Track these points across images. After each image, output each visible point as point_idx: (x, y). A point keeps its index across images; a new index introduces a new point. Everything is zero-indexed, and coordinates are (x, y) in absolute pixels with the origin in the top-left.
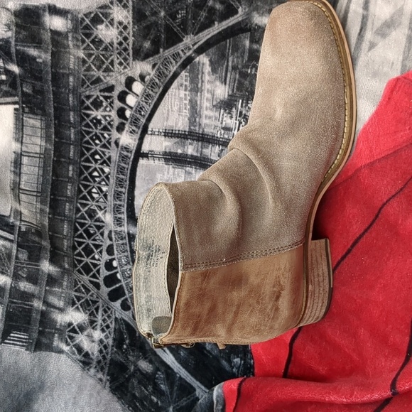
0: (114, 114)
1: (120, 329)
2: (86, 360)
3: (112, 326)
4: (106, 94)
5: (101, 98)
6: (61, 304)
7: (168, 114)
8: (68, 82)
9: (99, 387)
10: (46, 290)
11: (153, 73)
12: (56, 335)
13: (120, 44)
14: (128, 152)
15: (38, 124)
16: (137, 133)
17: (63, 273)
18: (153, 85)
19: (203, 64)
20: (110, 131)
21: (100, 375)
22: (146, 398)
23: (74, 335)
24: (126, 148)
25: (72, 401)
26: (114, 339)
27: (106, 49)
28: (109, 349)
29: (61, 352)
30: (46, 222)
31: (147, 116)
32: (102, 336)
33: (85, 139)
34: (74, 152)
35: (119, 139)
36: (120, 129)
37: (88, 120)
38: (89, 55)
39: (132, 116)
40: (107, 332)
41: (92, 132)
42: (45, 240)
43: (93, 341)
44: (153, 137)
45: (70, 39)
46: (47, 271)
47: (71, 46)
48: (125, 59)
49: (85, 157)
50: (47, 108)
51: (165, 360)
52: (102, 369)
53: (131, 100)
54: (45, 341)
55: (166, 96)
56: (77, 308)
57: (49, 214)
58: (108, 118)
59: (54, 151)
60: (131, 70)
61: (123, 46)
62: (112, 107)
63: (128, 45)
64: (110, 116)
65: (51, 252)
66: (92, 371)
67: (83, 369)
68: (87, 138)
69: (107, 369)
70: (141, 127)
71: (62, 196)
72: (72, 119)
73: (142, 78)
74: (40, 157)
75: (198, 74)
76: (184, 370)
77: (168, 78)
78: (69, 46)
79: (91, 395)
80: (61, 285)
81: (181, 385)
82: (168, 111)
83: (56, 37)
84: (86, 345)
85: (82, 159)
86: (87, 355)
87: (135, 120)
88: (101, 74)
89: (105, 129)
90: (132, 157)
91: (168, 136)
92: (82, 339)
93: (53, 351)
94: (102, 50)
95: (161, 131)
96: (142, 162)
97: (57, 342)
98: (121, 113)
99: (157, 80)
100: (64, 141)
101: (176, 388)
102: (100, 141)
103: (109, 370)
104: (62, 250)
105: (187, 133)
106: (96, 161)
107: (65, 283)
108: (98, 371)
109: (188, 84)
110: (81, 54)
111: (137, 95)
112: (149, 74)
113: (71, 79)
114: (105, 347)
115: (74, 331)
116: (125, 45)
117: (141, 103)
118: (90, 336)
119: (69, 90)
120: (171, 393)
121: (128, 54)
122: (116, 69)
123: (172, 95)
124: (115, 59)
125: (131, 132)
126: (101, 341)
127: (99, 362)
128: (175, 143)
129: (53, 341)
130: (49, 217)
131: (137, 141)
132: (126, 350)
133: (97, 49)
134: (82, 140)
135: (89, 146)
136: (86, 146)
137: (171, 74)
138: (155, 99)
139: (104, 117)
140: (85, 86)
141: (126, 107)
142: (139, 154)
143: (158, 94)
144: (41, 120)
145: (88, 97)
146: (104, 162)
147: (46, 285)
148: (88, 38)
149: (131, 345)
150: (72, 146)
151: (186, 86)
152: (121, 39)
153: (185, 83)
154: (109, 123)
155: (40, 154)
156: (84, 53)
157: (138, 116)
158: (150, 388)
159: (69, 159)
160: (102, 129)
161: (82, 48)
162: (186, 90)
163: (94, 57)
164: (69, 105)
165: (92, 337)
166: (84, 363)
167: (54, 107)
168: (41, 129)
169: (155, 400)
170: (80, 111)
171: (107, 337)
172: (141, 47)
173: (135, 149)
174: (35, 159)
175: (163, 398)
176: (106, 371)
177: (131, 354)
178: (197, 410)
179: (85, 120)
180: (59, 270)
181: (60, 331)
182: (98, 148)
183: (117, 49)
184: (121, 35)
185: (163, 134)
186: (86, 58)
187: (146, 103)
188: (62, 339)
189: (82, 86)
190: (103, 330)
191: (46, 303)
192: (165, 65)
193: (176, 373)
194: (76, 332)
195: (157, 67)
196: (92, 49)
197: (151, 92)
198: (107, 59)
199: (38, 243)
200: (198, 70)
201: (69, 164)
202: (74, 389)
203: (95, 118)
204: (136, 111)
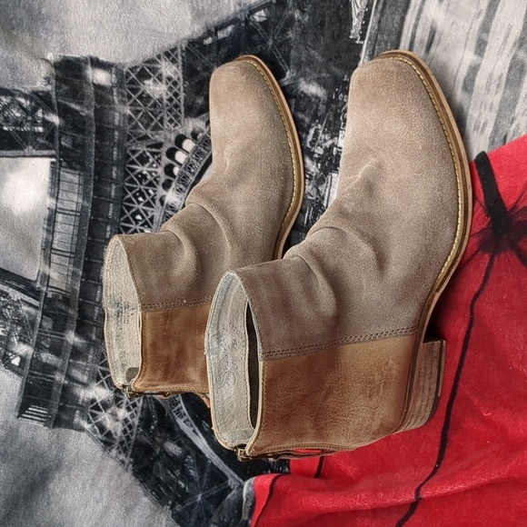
0: (160, 171)
1: (148, 408)
2: (107, 440)
3: (140, 405)
4: (154, 150)
5: (148, 154)
6: (85, 379)
8: (113, 136)
9: (120, 469)
10: (69, 363)
11: (206, 130)
12: (78, 412)
13: (170, 100)
14: (173, 211)
15: (76, 179)
16: (184, 192)
17: (89, 346)
18: (205, 143)
20: (155, 187)
21: (122, 457)
22: (172, 482)
23: (97, 412)
24: (171, 207)
25: (90, 482)
26: (140, 419)
27: (155, 105)
28: (135, 430)
29: (81, 429)
30: (78, 287)
31: (197, 174)
32: (128, 415)
33: (127, 197)
34: (114, 211)
35: (164, 196)
36: (167, 186)
37: (132, 175)
38: (136, 112)
39: (181, 173)
40: (133, 411)
41: (135, 188)
42: (73, 308)
43: (117, 420)
45: (115, 94)
46: (72, 343)
47: (116, 102)
48: (176, 116)
49: (125, 216)
50: (87, 163)
51: (196, 443)
52: (125, 450)
53: (180, 157)
54: (65, 417)
56: (102, 384)
57: (82, 277)
58: (154, 174)
59: (92, 209)
60: (182, 127)
61: (174, 103)
62: (159, 164)
63: (179, 101)
64: (156, 173)
65: (77, 321)
66: (114, 452)
67: (105, 450)
68: (130, 195)
69: (130, 450)
70: (190, 185)
71: (97, 259)
72: (114, 174)
73: (194, 135)
74: (76, 215)
76: (216, 456)
78: (114, 101)
79: (111, 478)
80: (86, 359)
81: (212, 472)
83: (100, 92)
84: (109, 424)
85: (122, 219)
86: (109, 434)
87: (184, 177)
88: (149, 132)
89: (150, 184)
92: (105, 417)
93: (73, 429)
94: (150, 107)
97: (77, 419)
98: (169, 170)
100: (103, 198)
101: (206, 475)
102: (144, 198)
103: (133, 452)
104: (92, 319)
106: (137, 221)
107: (90, 357)
108: (120, 452)
110: (128, 111)
111: (187, 152)
112: (202, 131)
113: (116, 133)
114: (130, 427)
115: (97, 408)
116: (175, 101)
117: (192, 159)
118: (114, 415)
119: (114, 143)
120: (201, 480)
121: (180, 111)
122: (166, 127)
124: (165, 116)
125: (177, 190)
126: (126, 420)
127: (122, 443)
129: (74, 418)
130: (81, 282)
131: (183, 201)
132: (153, 431)
133: (145, 106)
134: (123, 197)
135: (131, 205)
136: (127, 204)
138: (207, 157)
139: (150, 173)
140: (131, 141)
141: (174, 164)
144: (80, 175)
145: (134, 152)
146: (146, 223)
147: (70, 358)
148: (135, 94)
149: (160, 426)
150: (111, 205)
152: (171, 95)
154: (155, 179)
155: (76, 211)
156: (130, 110)
157: (187, 173)
158: (178, 472)
159: (108, 218)
160: (147, 185)
161: (128, 104)
163: (141, 114)
164: (112, 160)
165: (116, 415)
166: (105, 442)
167: (95, 162)
168: (79, 184)
169: (183, 485)
170: (125, 166)
171: (132, 416)
172: (193, 103)
174: (71, 217)
175: (192, 484)
176: (130, 454)
177: (159, 435)
178: (225, 506)
179: (129, 175)
180: (84, 341)
181: (82, 408)
182: (141, 207)
183: (167, 105)
184: (171, 91)
186: (133, 116)
187: (197, 160)
188: (83, 416)
189: (128, 140)
190: (128, 409)
191: (69, 377)
193: (207, 459)
194: (99, 410)
196: (140, 106)
197: (203, 150)
198: (156, 116)
199: (65, 312)
201: (107, 224)
202: (93, 470)
203: (141, 173)
204: (185, 168)
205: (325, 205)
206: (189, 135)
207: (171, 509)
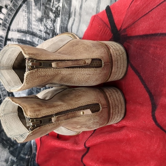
7: (18, 23)
11: (11, 5)
14: (2, 38)
16: (6, 30)
18: (11, 10)
19: (32, 2)
31: (9, 23)
44: (13, 32)
53: (2, 16)
55: (17, 15)
60: (1, 3)
70: (7, 28)
73: (6, 7)
75: (30, 6)
77: (18, 7)
82: (18, 21)
87: (4, 24)
90: (4, 41)
91: (19, 32)
95: (16, 29)
96: (8, 42)
99: (13, 8)
105: (27, 31)
109: (26, 10)
111: (4, 14)
112: (9, 5)
117: (6, 17)
123: (20, 14)
125: (3, 30)
128: (22, 35)
131: (6, 34)
137: (19, 5)
138: (12, 16)
142: (7, 39)
143: (14, 14)
151: (25, 11)
153: (25, 9)
157: (6, 23)
162: (25, 12)
173: (5, 37)
185: (17, 31)
187: (8, 17)
192: (16, 1)
195: (13, 2)
197: (10, 13)
200: (30, 4)
204: (4, 21)
205: (55, 31)
206: (4, 6)
207: (9, 149)
